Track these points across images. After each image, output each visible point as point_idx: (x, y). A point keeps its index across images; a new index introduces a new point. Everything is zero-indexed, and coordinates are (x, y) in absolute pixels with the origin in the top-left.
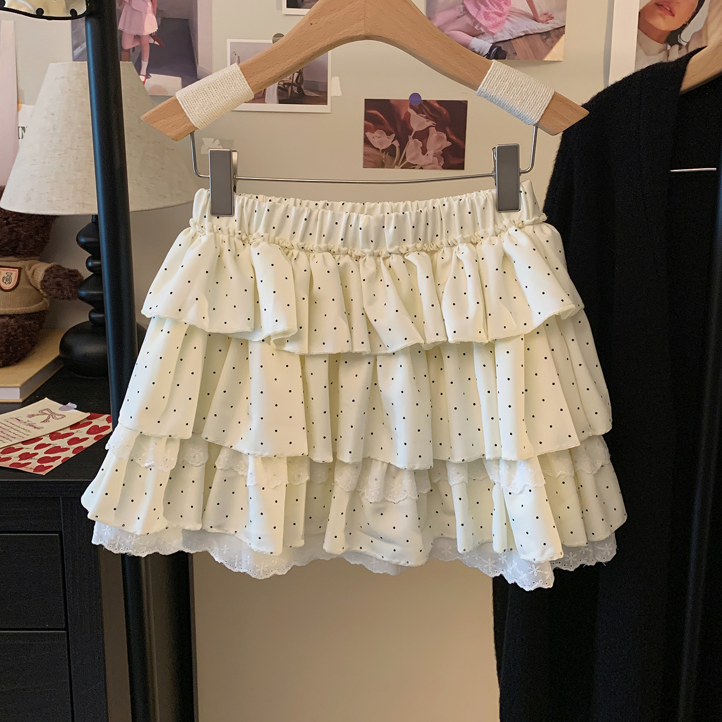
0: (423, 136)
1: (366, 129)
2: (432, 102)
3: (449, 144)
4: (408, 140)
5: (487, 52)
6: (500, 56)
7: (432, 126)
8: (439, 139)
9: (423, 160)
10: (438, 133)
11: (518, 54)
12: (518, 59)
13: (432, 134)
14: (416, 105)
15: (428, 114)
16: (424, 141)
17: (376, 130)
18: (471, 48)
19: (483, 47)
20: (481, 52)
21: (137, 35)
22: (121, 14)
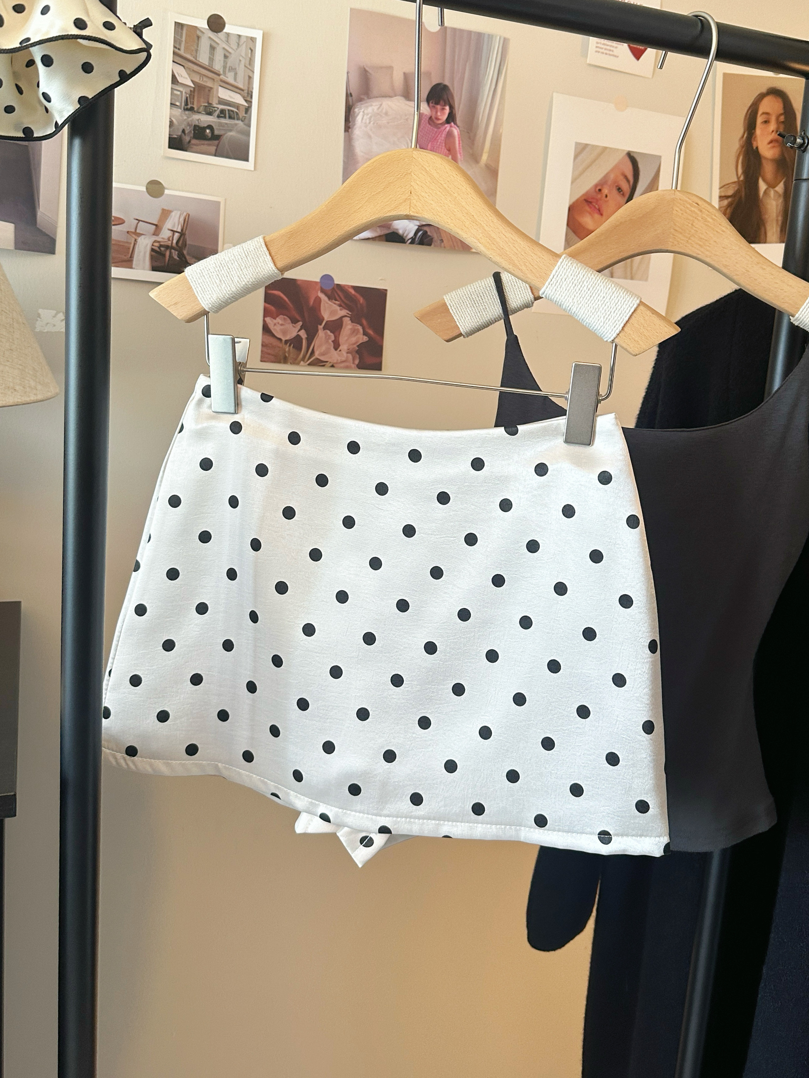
0: (335, 327)
1: (266, 313)
2: (347, 288)
3: (365, 339)
4: (317, 331)
5: (411, 235)
6: (425, 240)
7: (346, 316)
8: (354, 332)
9: (334, 356)
10: (354, 325)
11: (444, 241)
12: (445, 247)
13: (346, 326)
14: (328, 288)
15: (342, 300)
16: (337, 333)
17: (278, 316)
18: (394, 229)
19: (408, 229)
20: (405, 235)
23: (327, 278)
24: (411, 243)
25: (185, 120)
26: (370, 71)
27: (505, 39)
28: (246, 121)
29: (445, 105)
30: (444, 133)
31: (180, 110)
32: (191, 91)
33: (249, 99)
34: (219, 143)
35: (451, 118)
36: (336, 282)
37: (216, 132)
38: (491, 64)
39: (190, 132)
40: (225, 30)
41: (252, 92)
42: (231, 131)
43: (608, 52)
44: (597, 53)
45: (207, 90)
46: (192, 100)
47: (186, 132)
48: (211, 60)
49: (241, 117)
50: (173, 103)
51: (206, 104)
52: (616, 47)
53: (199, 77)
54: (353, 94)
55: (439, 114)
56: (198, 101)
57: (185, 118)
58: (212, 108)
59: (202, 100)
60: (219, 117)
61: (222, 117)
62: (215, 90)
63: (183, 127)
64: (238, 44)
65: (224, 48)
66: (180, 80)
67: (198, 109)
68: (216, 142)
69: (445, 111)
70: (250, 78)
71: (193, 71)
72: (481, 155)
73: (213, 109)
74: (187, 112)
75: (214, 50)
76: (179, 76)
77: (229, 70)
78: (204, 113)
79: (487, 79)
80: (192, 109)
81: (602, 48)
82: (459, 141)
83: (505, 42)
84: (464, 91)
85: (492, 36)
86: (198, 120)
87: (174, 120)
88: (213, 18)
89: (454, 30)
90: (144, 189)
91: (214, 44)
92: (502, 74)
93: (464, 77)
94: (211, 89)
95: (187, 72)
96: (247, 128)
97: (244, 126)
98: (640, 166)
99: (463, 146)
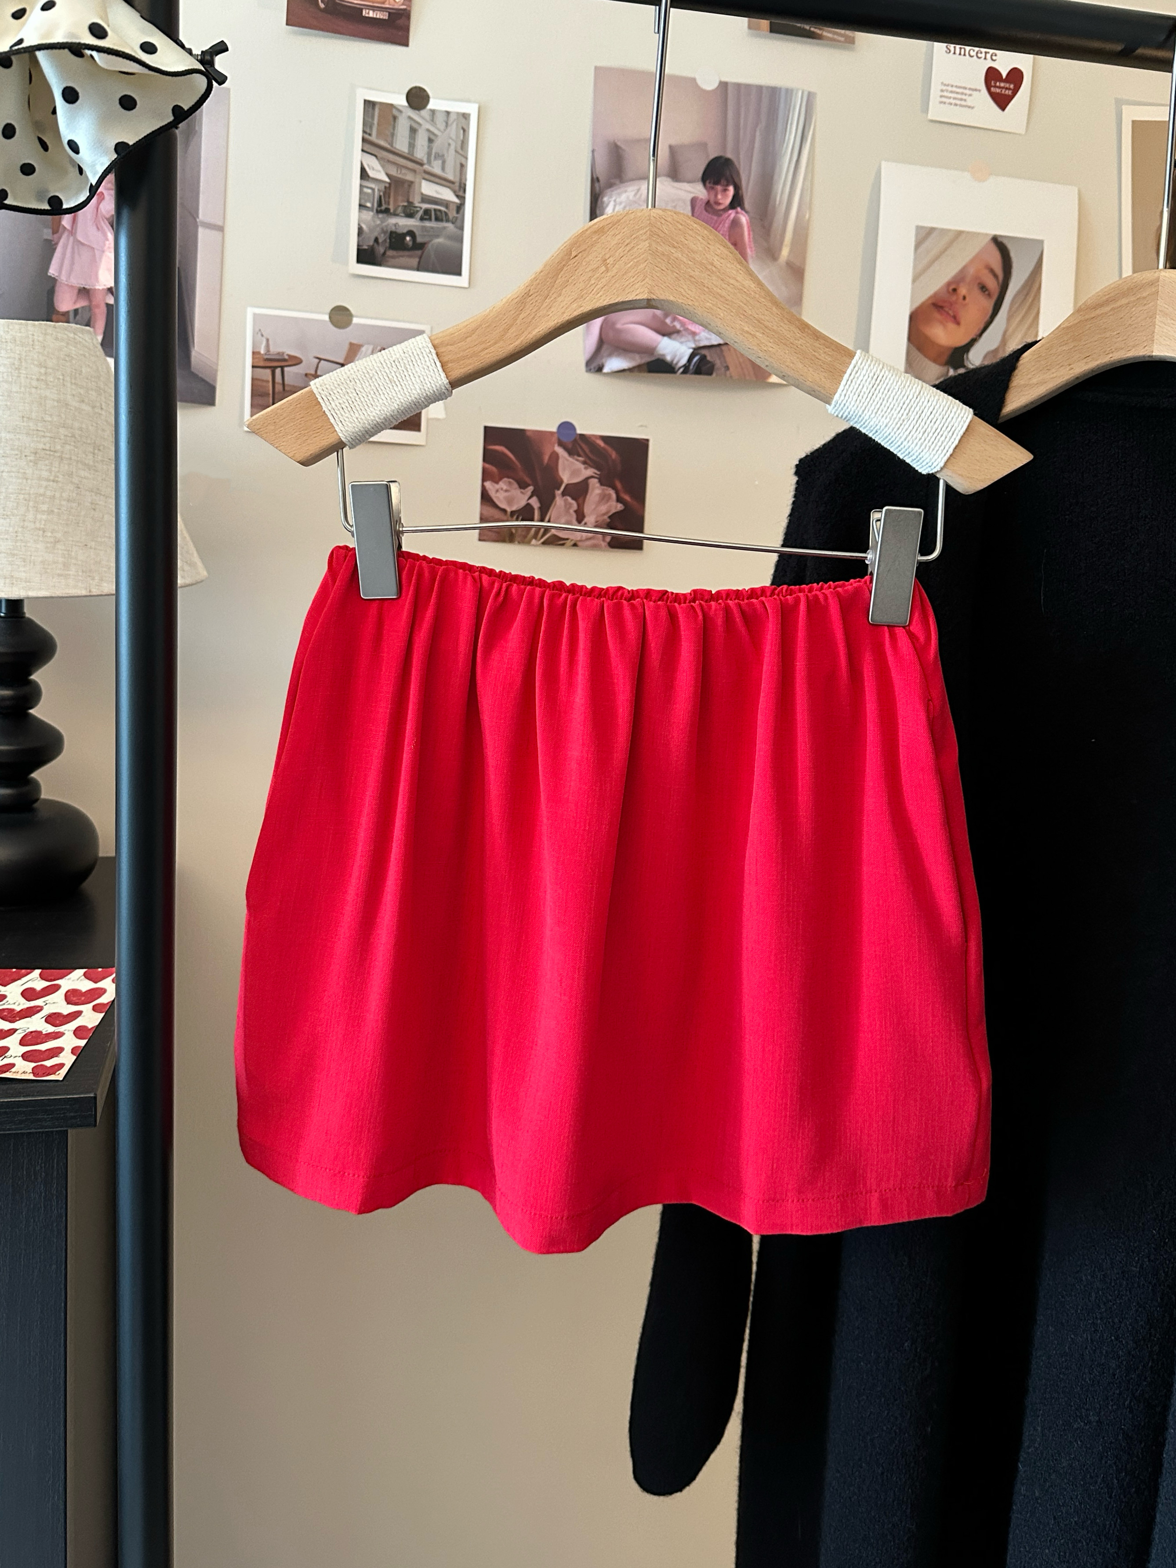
0: (578, 491)
1: (486, 476)
2: (594, 439)
3: (620, 507)
4: (554, 497)
5: (684, 361)
6: (704, 369)
7: (592, 477)
8: (604, 498)
10: (603, 490)
11: (731, 369)
12: (731, 377)
13: (593, 490)
14: (567, 440)
15: (586, 456)
16: (580, 500)
17: (501, 479)
18: (659, 355)
19: (678, 354)
20: (675, 362)
21: (84, 288)
22: (55, 249)
23: (566, 427)
24: (683, 373)
25: (378, 225)
26: (623, 146)
27: (809, 93)
28: (458, 223)
29: (727, 185)
30: (727, 221)
31: (371, 213)
32: (385, 187)
33: (461, 194)
34: (423, 253)
35: (737, 202)
36: (579, 431)
37: (419, 240)
38: (792, 126)
39: (385, 240)
40: (431, 106)
41: (465, 185)
42: (437, 236)
43: (958, 102)
44: (942, 105)
45: (406, 186)
46: (387, 200)
47: (380, 241)
48: (412, 145)
49: (451, 217)
50: (363, 203)
51: (406, 204)
52: (970, 95)
53: (395, 169)
54: (600, 178)
55: (719, 197)
56: (396, 200)
57: (378, 222)
58: (412, 208)
59: (400, 198)
60: (422, 219)
61: (426, 219)
62: (417, 185)
63: (376, 234)
64: (447, 123)
65: (428, 130)
66: (371, 173)
67: (395, 210)
68: (419, 252)
69: (728, 192)
70: (463, 166)
71: (389, 161)
72: (780, 250)
73: (416, 209)
74: (381, 216)
75: (415, 133)
76: (370, 169)
77: (435, 157)
78: (403, 215)
79: (787, 148)
80: (387, 211)
81: (950, 98)
82: (749, 231)
83: (810, 99)
84: (754, 164)
85: (792, 90)
86: (395, 225)
87: (364, 226)
88: (413, 91)
89: (738, 86)
90: (326, 318)
91: (415, 126)
92: (806, 140)
93: (753, 147)
94: (411, 183)
95: (380, 164)
96: (459, 232)
97: (455, 230)
98: (1013, 254)
99: (754, 238)
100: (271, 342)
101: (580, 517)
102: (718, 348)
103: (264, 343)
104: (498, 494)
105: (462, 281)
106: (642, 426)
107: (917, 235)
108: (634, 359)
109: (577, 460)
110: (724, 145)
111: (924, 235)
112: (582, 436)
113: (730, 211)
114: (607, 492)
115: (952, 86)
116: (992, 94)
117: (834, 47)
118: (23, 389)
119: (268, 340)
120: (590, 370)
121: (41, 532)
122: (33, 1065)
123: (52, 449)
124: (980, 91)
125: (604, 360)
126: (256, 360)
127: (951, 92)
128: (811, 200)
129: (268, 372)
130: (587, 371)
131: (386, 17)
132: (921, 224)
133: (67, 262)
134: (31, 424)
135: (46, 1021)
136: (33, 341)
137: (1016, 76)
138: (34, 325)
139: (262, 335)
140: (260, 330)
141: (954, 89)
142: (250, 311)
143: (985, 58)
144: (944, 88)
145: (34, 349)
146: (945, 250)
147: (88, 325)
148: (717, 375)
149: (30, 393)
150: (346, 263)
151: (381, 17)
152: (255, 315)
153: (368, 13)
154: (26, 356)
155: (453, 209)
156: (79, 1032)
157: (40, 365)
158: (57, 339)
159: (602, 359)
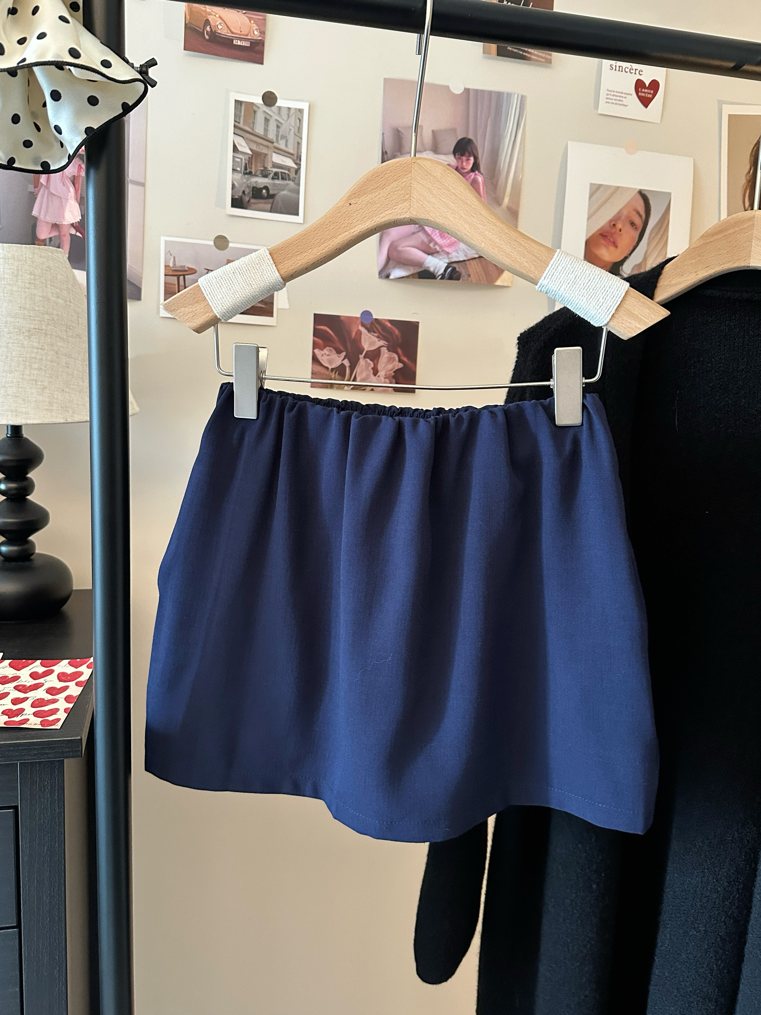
0: (374, 356)
1: (315, 346)
2: (383, 321)
3: (401, 365)
4: (359, 359)
5: (442, 271)
6: (454, 276)
7: (383, 346)
8: (390, 360)
9: (374, 381)
10: (390, 354)
11: (471, 276)
12: (472, 281)
13: (384, 354)
14: (367, 323)
15: (380, 333)
16: (376, 361)
17: (324, 348)
18: (426, 267)
19: (438, 266)
20: (436, 272)
21: (56, 224)
22: (36, 198)
23: (366, 314)
24: (441, 279)
25: (245, 183)
26: (402, 131)
27: (522, 96)
28: (296, 181)
29: (469, 156)
30: (469, 180)
31: (240, 175)
32: (249, 157)
33: (298, 162)
34: (274, 200)
35: (476, 167)
36: (374, 317)
37: (271, 192)
38: (510, 118)
39: (249, 193)
40: (278, 104)
41: (301, 156)
42: (283, 190)
43: (618, 102)
44: (607, 104)
45: (263, 155)
46: (250, 165)
47: (246, 193)
48: (266, 130)
49: (291, 178)
50: (235, 168)
51: (262, 168)
52: (626, 98)
53: (255, 145)
54: (388, 152)
55: (464, 164)
56: (256, 166)
57: (245, 181)
58: (267, 171)
59: (259, 165)
60: (273, 178)
61: (276, 179)
62: (269, 156)
63: (243, 188)
64: (288, 115)
65: (276, 120)
66: (240, 148)
67: (256, 173)
68: (271, 200)
69: (469, 161)
70: (299, 144)
71: (251, 140)
72: (503, 199)
73: (269, 172)
74: (246, 176)
75: (268, 122)
76: (239, 145)
77: (281, 137)
78: (260, 176)
79: (507, 133)
80: (250, 173)
81: (612, 99)
82: (483, 187)
83: (523, 99)
84: (486, 142)
85: (511, 94)
86: (256, 182)
87: (236, 183)
88: (267, 94)
89: (476, 91)
90: (212, 243)
91: (268, 117)
92: (520, 126)
93: (486, 132)
94: (266, 155)
95: (246, 142)
96: (296, 187)
97: (294, 185)
98: (651, 202)
99: (486, 191)
100: (176, 259)
101: (375, 372)
102: (463, 263)
103: (172, 260)
104: (323, 357)
105: (299, 219)
106: (414, 313)
107: (591, 189)
108: (409, 270)
109: (373, 335)
110: (467, 131)
111: (595, 189)
112: (376, 319)
113: (471, 174)
114: (393, 356)
115: (614, 92)
116: (640, 98)
117: (538, 66)
118: (20, 289)
119: (174, 258)
120: (382, 277)
121: (34, 382)
122: (41, 719)
123: (40, 328)
124: (631, 95)
125: (390, 271)
126: (167, 271)
127: (613, 95)
128: (523, 167)
129: (175, 278)
130: (379, 278)
131: (249, 45)
132: (593, 182)
133: (44, 206)
134: (26, 312)
135: (47, 692)
136: (26, 258)
137: (655, 85)
138: (26, 247)
139: (171, 255)
140: (169, 251)
141: (615, 93)
142: (163, 239)
143: (635, 73)
144: (609, 93)
145: (26, 263)
146: (609, 199)
147: (59, 247)
148: (463, 280)
149: (25, 292)
150: (224, 207)
151: (246, 45)
152: (166, 241)
153: (237, 42)
154: (21, 268)
155: (293, 172)
156: (68, 699)
157: (31, 274)
158: (41, 257)
159: (389, 270)
